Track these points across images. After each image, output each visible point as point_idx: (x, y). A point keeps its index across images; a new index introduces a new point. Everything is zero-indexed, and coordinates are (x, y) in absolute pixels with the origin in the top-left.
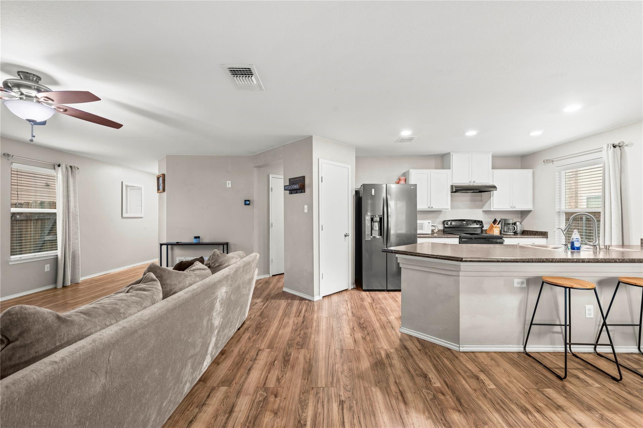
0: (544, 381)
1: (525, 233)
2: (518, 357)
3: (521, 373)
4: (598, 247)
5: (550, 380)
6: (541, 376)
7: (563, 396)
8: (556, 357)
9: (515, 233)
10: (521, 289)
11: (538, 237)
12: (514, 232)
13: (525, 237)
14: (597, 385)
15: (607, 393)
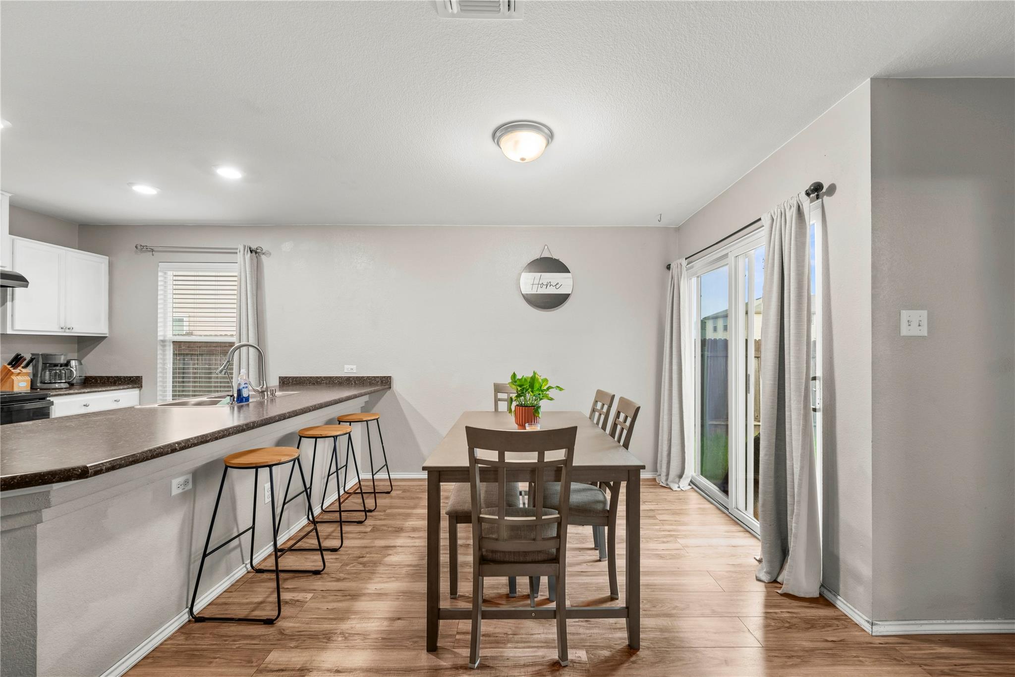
0: (256, 647)
1: (91, 383)
2: (186, 639)
3: (214, 665)
4: (266, 393)
5: (262, 637)
6: (245, 642)
7: (293, 648)
8: (239, 591)
9: (71, 385)
10: (185, 495)
11: (126, 387)
12: (69, 383)
13: (100, 389)
14: (309, 596)
15: (323, 597)
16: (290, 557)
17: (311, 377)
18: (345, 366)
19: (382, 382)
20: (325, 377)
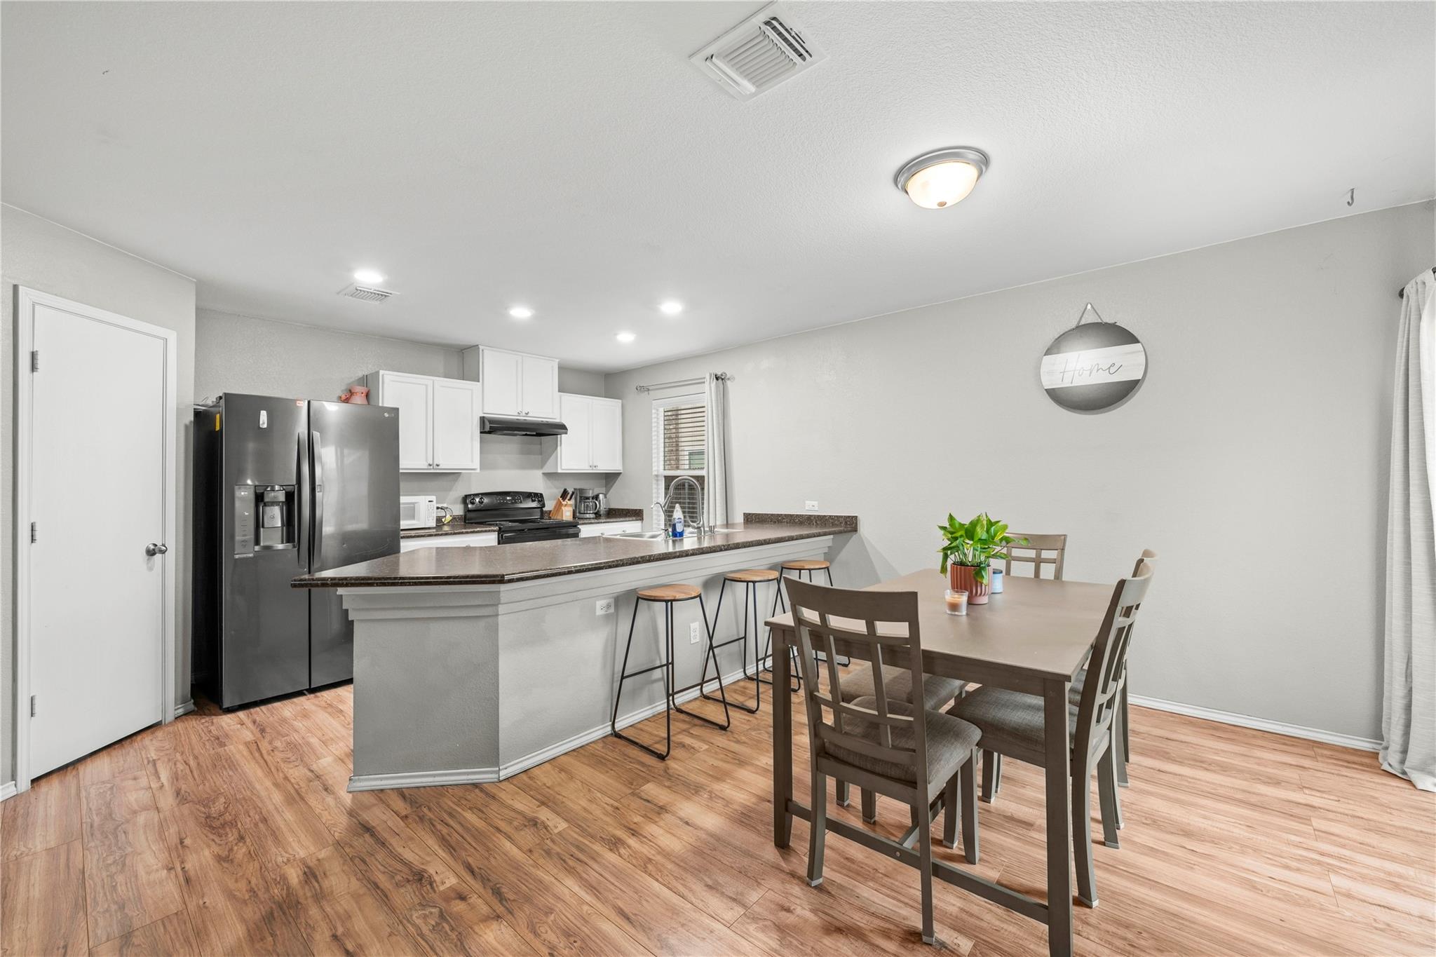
0: (642, 774)
1: (614, 514)
2: (603, 748)
3: (608, 774)
4: (702, 529)
5: (650, 768)
6: (637, 766)
7: (665, 786)
8: (657, 723)
9: (598, 515)
10: (607, 617)
11: (631, 519)
12: (595, 514)
13: (612, 520)
14: (706, 747)
15: (716, 753)
16: (712, 706)
17: (772, 515)
18: (807, 502)
19: (846, 523)
20: (785, 515)
